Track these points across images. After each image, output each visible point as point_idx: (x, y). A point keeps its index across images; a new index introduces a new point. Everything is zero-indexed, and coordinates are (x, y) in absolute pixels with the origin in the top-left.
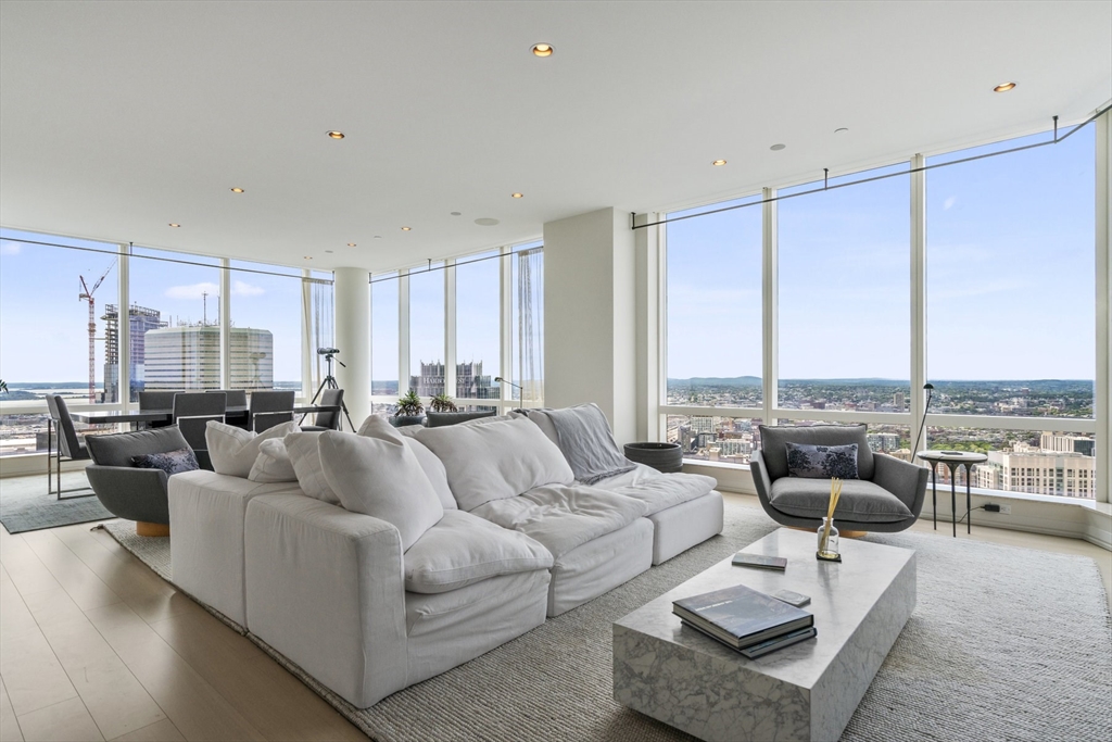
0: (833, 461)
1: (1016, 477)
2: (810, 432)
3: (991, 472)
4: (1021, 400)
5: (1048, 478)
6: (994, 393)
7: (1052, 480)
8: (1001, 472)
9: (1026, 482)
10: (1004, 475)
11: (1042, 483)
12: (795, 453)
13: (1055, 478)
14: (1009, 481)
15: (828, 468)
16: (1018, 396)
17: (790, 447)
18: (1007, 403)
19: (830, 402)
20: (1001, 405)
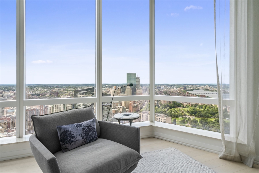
0: (86, 132)
1: (56, 107)
2: (66, 114)
3: (51, 107)
4: (57, 89)
5: (63, 106)
6: (51, 87)
7: (63, 107)
8: (53, 106)
9: (58, 108)
10: (54, 107)
11: (61, 108)
12: (65, 132)
13: (64, 106)
14: (55, 108)
15: (85, 137)
16: (56, 88)
17: (60, 128)
18: (54, 89)
19: (5, 91)
20: (53, 90)
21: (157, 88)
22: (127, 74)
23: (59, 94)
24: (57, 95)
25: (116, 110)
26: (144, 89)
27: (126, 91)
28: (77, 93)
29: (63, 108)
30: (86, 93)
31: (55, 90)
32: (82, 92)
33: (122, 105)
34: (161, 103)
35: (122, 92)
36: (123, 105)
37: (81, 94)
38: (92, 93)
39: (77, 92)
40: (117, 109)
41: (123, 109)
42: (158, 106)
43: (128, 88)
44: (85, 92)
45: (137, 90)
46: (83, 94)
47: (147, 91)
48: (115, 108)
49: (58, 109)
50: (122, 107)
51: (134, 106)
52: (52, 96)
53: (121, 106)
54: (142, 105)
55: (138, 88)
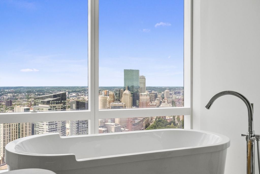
21: (175, 94)
22: (124, 70)
23: (14, 103)
24: (11, 106)
25: (104, 129)
26: (153, 95)
27: (123, 98)
28: (38, 102)
29: (16, 127)
30: (53, 102)
31: (8, 97)
32: (47, 100)
33: (114, 122)
34: (180, 119)
35: (116, 100)
36: (117, 120)
37: (45, 103)
38: (63, 101)
39: (38, 100)
40: (106, 128)
41: (115, 128)
42: (173, 123)
43: (125, 94)
44: (50, 101)
45: (141, 97)
46: (48, 103)
47: (157, 98)
48: (102, 127)
49: (8, 128)
50: (115, 125)
51: (134, 123)
52: (2, 106)
53: (113, 124)
54: (148, 121)
55: (142, 94)
